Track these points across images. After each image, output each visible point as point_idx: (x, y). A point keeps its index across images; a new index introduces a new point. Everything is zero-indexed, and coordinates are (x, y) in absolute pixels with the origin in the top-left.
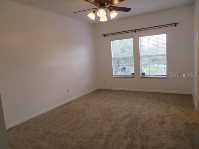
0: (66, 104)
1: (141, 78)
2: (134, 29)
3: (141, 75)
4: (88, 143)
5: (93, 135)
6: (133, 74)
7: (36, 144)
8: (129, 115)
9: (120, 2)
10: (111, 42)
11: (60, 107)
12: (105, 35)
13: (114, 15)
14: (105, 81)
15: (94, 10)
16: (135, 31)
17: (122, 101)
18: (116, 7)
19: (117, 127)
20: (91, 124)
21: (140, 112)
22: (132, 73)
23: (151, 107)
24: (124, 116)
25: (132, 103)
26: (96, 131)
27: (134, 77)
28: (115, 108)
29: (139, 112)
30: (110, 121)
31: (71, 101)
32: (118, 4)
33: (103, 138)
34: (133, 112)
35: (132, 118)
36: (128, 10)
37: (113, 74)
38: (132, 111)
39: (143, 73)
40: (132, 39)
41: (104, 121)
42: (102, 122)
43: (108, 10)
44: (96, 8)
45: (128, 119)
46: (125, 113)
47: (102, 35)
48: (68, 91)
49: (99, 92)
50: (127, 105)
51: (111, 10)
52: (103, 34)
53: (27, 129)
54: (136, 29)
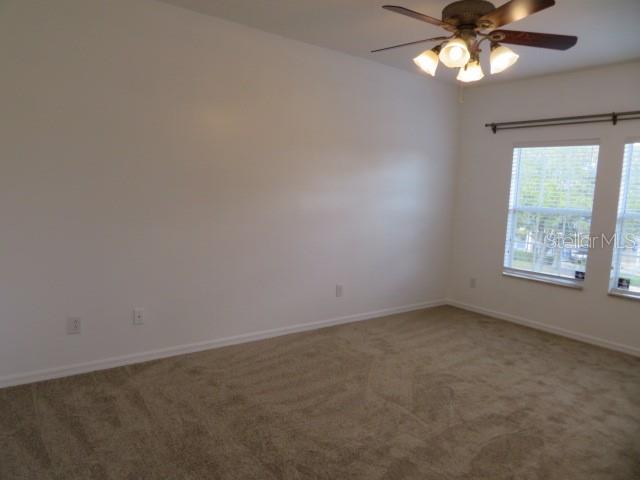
0: (323, 329)
1: (611, 295)
2: (611, 112)
3: (612, 284)
4: (330, 465)
5: (360, 444)
6: (579, 275)
7: (196, 420)
8: (507, 419)
9: (536, 14)
10: (516, 151)
11: (302, 336)
12: (495, 128)
13: (504, 59)
14: (473, 283)
15: (438, 43)
16: (615, 118)
17: (509, 363)
18: (516, 33)
19: (446, 445)
20: (366, 408)
21: (557, 420)
22: (577, 273)
23: (611, 413)
24: (492, 416)
25: (540, 378)
26: (372, 434)
27: (580, 289)
28: (470, 382)
29: (551, 418)
30: (433, 418)
31: (343, 325)
32: (523, 20)
33: (383, 466)
34: (532, 410)
35: (516, 431)
36: (564, 42)
37: (506, 265)
38: (528, 409)
39: (621, 280)
40: (596, 148)
41: (413, 412)
42: (407, 412)
43: (486, 44)
44: (444, 38)
45: (498, 431)
46: (500, 408)
47: (487, 125)
48: (339, 291)
49: (444, 314)
50: (519, 383)
51: (494, 45)
52: (490, 123)
53: (194, 372)
54: (617, 111)
